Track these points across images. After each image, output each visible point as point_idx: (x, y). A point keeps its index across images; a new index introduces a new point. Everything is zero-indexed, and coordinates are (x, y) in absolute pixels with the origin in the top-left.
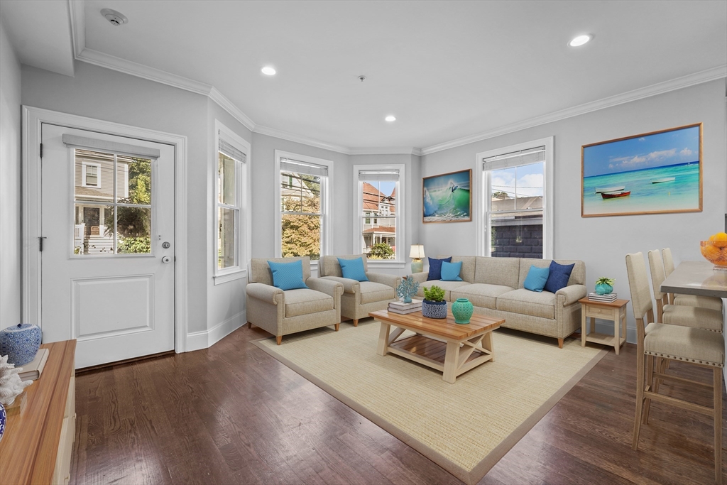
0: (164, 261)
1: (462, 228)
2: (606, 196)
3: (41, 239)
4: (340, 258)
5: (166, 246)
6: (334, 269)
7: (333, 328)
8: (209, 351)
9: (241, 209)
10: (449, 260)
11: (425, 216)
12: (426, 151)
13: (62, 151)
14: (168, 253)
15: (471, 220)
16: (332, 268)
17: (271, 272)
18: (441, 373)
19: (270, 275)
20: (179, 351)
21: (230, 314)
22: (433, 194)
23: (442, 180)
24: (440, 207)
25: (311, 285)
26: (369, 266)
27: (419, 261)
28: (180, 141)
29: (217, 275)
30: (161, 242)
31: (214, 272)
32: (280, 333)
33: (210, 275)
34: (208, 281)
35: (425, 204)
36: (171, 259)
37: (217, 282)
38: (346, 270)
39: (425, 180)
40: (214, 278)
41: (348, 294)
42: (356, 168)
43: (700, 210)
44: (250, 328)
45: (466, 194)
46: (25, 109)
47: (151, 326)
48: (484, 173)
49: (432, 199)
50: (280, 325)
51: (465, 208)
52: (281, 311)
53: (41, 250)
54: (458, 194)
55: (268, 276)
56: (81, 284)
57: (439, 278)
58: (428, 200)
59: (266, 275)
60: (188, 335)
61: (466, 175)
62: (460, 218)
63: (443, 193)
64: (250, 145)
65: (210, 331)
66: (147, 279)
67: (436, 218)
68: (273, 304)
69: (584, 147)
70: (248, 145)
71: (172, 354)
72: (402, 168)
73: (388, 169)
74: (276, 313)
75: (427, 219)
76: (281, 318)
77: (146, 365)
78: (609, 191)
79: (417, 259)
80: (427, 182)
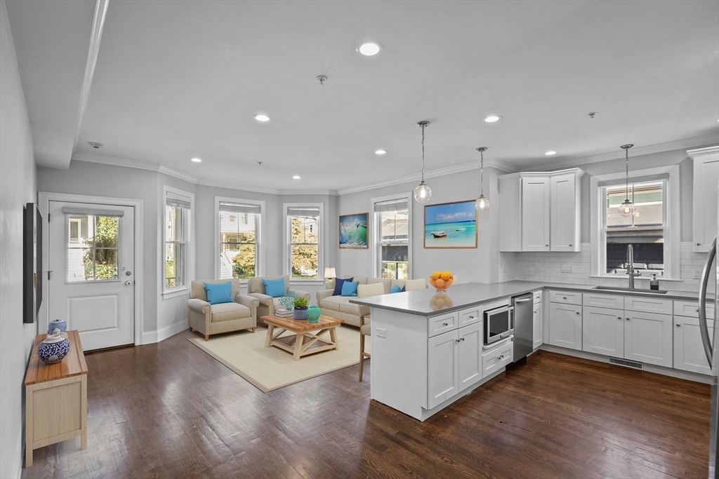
0: (127, 284)
1: (362, 253)
2: (436, 237)
3: (49, 272)
4: (264, 279)
5: (128, 274)
6: (259, 287)
7: (251, 330)
8: (159, 345)
9: (186, 243)
10: (351, 280)
11: (341, 243)
12: (341, 193)
13: (62, 218)
14: (130, 278)
15: (368, 248)
16: (258, 286)
17: (206, 290)
18: (292, 354)
19: (206, 293)
20: (137, 343)
21: (175, 321)
22: (346, 228)
23: (351, 218)
24: (350, 237)
25: (237, 300)
26: (291, 283)
27: (330, 280)
28: (139, 204)
29: (164, 293)
30: (125, 272)
31: (163, 291)
32: (208, 333)
33: (159, 292)
34: (158, 297)
35: (340, 234)
36: (132, 283)
37: (165, 297)
38: (269, 289)
39: (341, 217)
40: (162, 295)
41: (262, 306)
42: (286, 206)
43: (477, 247)
44: (191, 331)
45: (364, 229)
46: (40, 193)
47: (118, 327)
48: (375, 214)
49: (345, 231)
50: (207, 327)
51: (365, 239)
52: (208, 318)
53: (49, 279)
54: (361, 229)
55: (204, 293)
56: (72, 299)
57: (340, 294)
58: (342, 232)
59: (202, 293)
60: (144, 334)
61: (365, 217)
62: (362, 246)
63: (351, 228)
64: (193, 195)
65: (159, 331)
66: (115, 296)
67: (347, 245)
68: (202, 313)
69: (425, 206)
70: (192, 196)
71: (132, 346)
72: (321, 205)
73: (312, 206)
74: (205, 320)
75: (342, 245)
76: (208, 323)
77: (115, 353)
78: (438, 233)
79: (330, 279)
80: (342, 218)
